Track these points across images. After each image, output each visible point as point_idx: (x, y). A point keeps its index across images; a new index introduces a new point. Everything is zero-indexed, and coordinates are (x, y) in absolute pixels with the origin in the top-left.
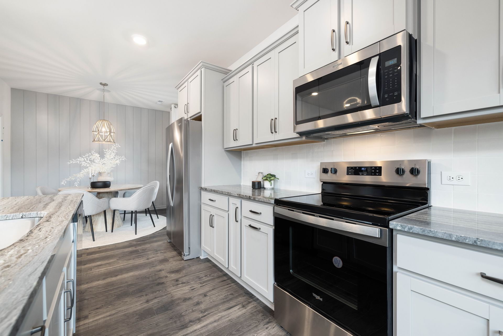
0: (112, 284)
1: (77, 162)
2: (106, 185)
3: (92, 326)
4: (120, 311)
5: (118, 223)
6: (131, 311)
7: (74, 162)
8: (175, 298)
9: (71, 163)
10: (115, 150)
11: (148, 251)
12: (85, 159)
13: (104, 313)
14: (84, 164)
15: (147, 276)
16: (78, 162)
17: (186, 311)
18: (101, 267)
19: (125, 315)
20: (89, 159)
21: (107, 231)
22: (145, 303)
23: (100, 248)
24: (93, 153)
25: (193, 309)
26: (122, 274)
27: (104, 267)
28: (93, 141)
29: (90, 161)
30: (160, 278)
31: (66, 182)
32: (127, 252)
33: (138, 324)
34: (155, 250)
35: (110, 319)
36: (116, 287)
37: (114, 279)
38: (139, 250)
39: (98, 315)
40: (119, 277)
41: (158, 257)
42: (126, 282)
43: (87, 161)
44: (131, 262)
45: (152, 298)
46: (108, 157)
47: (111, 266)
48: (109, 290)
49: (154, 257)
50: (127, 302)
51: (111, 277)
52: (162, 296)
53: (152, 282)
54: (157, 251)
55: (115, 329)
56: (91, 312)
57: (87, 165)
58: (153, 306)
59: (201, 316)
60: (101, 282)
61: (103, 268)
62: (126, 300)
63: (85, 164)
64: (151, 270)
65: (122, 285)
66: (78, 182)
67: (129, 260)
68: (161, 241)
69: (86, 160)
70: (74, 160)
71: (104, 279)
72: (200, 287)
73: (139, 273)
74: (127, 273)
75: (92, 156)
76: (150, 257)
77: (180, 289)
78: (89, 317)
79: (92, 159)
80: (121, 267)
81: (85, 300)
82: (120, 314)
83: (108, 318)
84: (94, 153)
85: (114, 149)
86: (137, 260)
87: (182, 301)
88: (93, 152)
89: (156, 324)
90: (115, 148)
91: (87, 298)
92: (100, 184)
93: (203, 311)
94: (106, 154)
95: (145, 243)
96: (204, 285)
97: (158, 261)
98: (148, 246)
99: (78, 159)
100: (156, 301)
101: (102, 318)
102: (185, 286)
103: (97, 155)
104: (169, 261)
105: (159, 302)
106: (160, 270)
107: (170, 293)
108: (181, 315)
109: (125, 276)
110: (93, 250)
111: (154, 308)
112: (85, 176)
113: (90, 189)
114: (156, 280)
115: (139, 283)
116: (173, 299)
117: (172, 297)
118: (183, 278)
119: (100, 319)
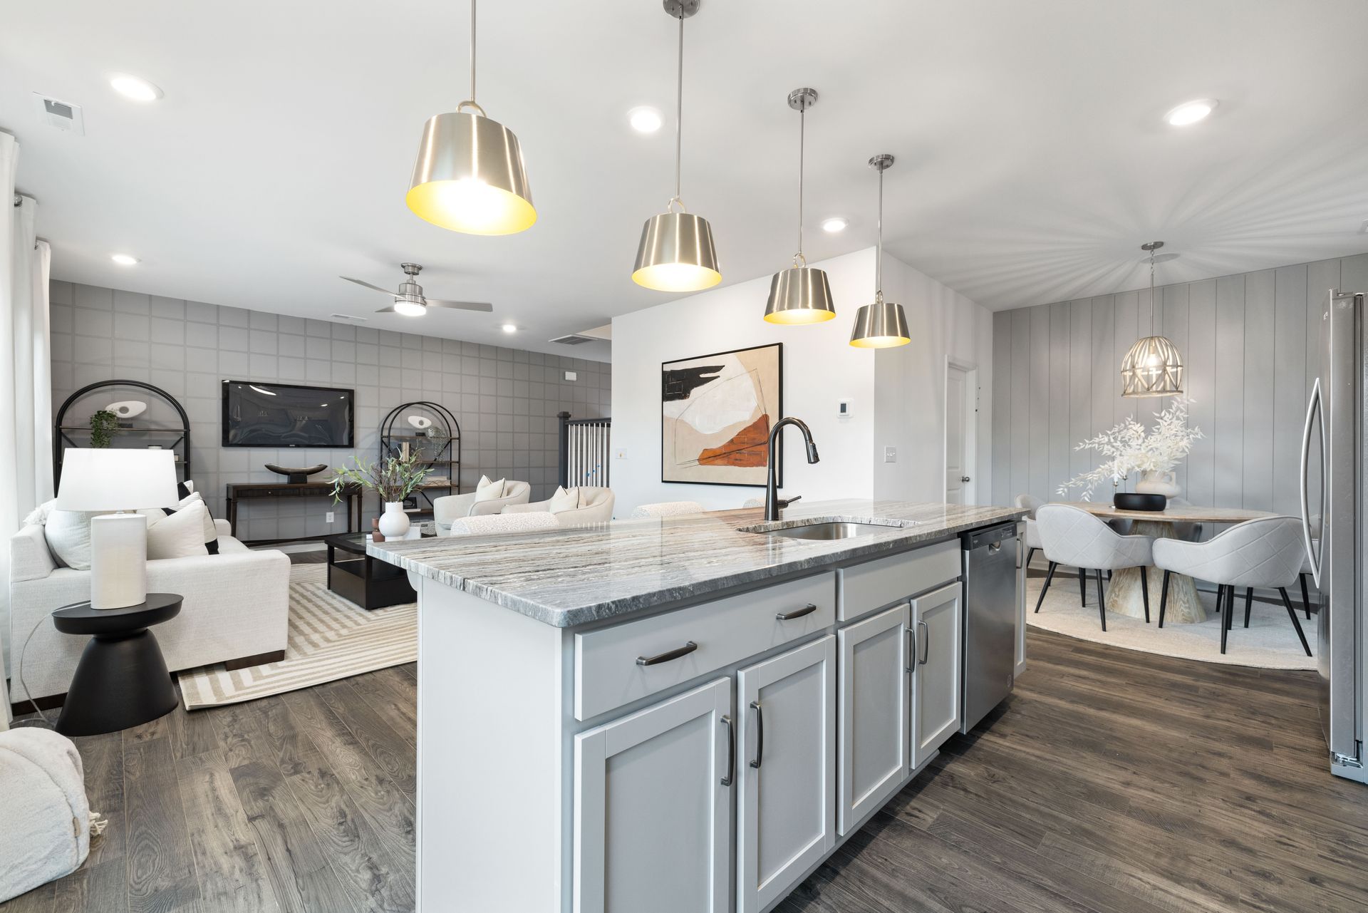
0: (1080, 717)
1: (1094, 445)
2: (1154, 503)
3: (1003, 752)
4: (1059, 762)
5: (1186, 610)
6: (1080, 775)
7: (1087, 447)
8: (1205, 822)
9: (1082, 447)
10: (1182, 411)
11: (1225, 702)
12: (1111, 438)
13: (1033, 748)
14: (1107, 450)
15: (1171, 746)
16: (1095, 447)
17: (1210, 860)
18: (1083, 680)
19: (1064, 773)
20: (1119, 439)
22: (1120, 782)
23: (1107, 649)
24: (1130, 424)
25: (1234, 873)
26: (1114, 712)
27: (1088, 683)
28: (1122, 395)
29: (1121, 442)
30: (1203, 767)
31: (1066, 490)
32: (1163, 680)
33: (1075, 800)
34: (1251, 707)
35: (1036, 762)
36: (1084, 725)
37: (1092, 711)
38: (1201, 690)
39: (1022, 745)
40: (1105, 714)
41: (1243, 725)
42: (1111, 729)
43: (1115, 444)
44: (1153, 702)
45: (1142, 785)
46: (1163, 430)
47: (1102, 688)
48: (1067, 723)
49: (1229, 721)
50: (1085, 758)
51: (1089, 706)
52: (1173, 798)
53: (1171, 762)
54: (1253, 713)
55: (1032, 779)
56: (1015, 734)
57: (1113, 452)
58: (1132, 797)
59: (1241, 897)
60: (1064, 704)
61: (1086, 684)
62: (1084, 755)
63: (1109, 450)
64: (1191, 740)
65: (1097, 729)
66: (1090, 492)
67: (1156, 696)
68: (1298, 698)
69: (1112, 440)
70: (1087, 441)
71: (1072, 702)
72: (1320, 856)
73: (1155, 729)
74: (1128, 716)
75: (1125, 431)
76: (1218, 714)
77: (1241, 818)
78: (1008, 738)
79: (1127, 439)
80: (1122, 699)
81: (1019, 713)
82: (1057, 767)
83: (1034, 758)
84: (1131, 422)
85: (1178, 409)
86: (1176, 706)
87: (1217, 839)
88: (1130, 419)
89: (1110, 826)
90: (1181, 406)
91: (1023, 712)
92: (1136, 500)
93: (1264, 897)
94: (1159, 424)
95: (1234, 683)
96: (1341, 860)
97: (1232, 733)
98: (1238, 691)
99: (1097, 440)
100: (1149, 795)
101: (1024, 752)
102: (1264, 823)
103: (1139, 428)
104: (1272, 749)
105: (1153, 800)
106: (1220, 755)
107: (1200, 806)
108: (1186, 857)
109: (1120, 718)
110: (1092, 647)
111: (1130, 803)
112: (1105, 478)
113: (1112, 511)
114: (1186, 764)
115: (1139, 745)
116: (1197, 820)
117: (1197, 816)
118: (1276, 806)
119: (1020, 751)
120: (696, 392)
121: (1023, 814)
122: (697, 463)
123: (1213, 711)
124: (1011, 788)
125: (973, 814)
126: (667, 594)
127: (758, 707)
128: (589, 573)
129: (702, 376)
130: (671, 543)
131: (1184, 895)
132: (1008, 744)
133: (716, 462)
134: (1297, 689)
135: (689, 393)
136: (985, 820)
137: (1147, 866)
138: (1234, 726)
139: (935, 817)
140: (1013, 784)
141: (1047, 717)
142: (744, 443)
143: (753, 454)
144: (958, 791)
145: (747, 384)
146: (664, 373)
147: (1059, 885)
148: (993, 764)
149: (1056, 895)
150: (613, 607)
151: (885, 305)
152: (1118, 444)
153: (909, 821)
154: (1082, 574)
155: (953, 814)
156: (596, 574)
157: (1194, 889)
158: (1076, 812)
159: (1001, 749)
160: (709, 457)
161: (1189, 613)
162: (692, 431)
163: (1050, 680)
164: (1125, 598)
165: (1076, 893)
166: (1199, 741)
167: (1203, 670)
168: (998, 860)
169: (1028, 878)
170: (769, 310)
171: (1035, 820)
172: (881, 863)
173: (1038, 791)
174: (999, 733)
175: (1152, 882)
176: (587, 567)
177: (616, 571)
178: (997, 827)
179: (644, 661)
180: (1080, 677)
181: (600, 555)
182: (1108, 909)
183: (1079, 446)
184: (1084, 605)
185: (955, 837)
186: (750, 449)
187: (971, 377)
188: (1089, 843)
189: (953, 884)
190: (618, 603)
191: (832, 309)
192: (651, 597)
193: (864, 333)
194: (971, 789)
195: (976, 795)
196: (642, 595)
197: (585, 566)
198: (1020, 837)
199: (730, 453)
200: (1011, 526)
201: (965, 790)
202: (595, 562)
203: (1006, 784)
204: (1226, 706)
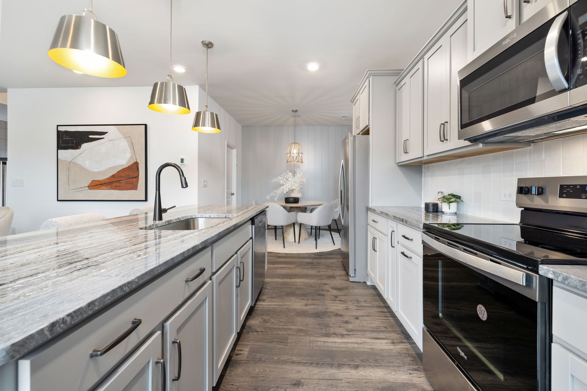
0: (286, 284)
1: (277, 180)
2: (296, 200)
4: (285, 305)
5: (305, 236)
6: (292, 307)
7: (275, 181)
8: (329, 310)
11: (321, 265)
12: (283, 177)
13: (275, 302)
14: (282, 182)
15: (313, 286)
17: (334, 324)
18: (283, 269)
19: (287, 309)
21: (295, 242)
22: (304, 305)
23: (286, 255)
24: (288, 173)
25: (341, 325)
26: (295, 278)
27: (285, 269)
28: (287, 162)
29: (286, 179)
30: (323, 290)
31: (269, 197)
32: (304, 262)
33: (294, 318)
34: (327, 265)
36: (288, 287)
37: (289, 280)
38: (315, 263)
39: (271, 302)
40: (293, 280)
41: (327, 272)
42: (296, 285)
44: (304, 271)
45: (310, 304)
46: (298, 175)
47: (289, 270)
48: (283, 287)
49: (324, 272)
51: (288, 278)
52: (319, 305)
53: (315, 292)
54: (328, 267)
55: (279, 315)
56: (268, 298)
58: (309, 309)
59: (345, 333)
60: (280, 280)
62: (291, 298)
64: (317, 282)
65: (292, 287)
66: (277, 197)
67: (304, 269)
68: (335, 259)
69: (283, 178)
71: (282, 278)
72: (356, 309)
73: (307, 281)
74: (299, 278)
75: (287, 175)
77: (336, 305)
78: (266, 301)
80: (296, 273)
81: (267, 289)
82: (285, 307)
83: (277, 306)
86: (310, 271)
87: (333, 315)
88: (288, 171)
89: (306, 324)
91: (268, 288)
92: (292, 200)
93: (349, 330)
94: (296, 173)
95: (321, 258)
96: (360, 308)
97: (326, 276)
98: (323, 261)
99: (278, 178)
100: (313, 307)
101: (273, 305)
102: (342, 304)
103: (291, 174)
104: (336, 278)
105: (315, 308)
106: (325, 284)
107: (326, 305)
108: (328, 326)
109: (297, 280)
110: (282, 255)
111: (309, 312)
112: (281, 192)
113: (284, 204)
114: (319, 291)
115: (305, 289)
116: (327, 311)
117: (326, 309)
118: (342, 297)
119: (271, 305)
120: (85, 146)
121: (279, 333)
122: (87, 188)
123: (320, 270)
124: (273, 323)
125: (262, 342)
126: (118, 290)
127: (178, 341)
128: (22, 288)
129: (91, 136)
130: (95, 245)
131: (332, 341)
132: (266, 304)
133: (102, 188)
134: (335, 256)
135: (80, 146)
136: (267, 342)
137: (320, 335)
138: (325, 273)
139: (248, 350)
140: (273, 320)
141: (276, 287)
142: (122, 177)
143: (129, 183)
144: (254, 333)
145: (124, 144)
146: (58, 132)
147: (298, 358)
148: (264, 314)
149: (299, 363)
150: (68, 319)
151: (209, 112)
152: (285, 180)
153: (238, 358)
154: (275, 228)
155: (255, 345)
156: (32, 287)
157: (334, 337)
158: (295, 323)
159: (265, 307)
160: (96, 185)
161: (306, 237)
162: (82, 169)
163: (273, 272)
164: (288, 235)
165: (304, 358)
166: (319, 281)
167: (313, 256)
168: (276, 358)
169: (288, 361)
170: (152, 102)
171: (284, 333)
172: (231, 388)
173: (282, 320)
174: (262, 300)
175: (323, 340)
176: (18, 282)
177: (55, 280)
178: (272, 343)
179: (99, 353)
180: (282, 268)
181: (27, 266)
182: (315, 359)
183: (273, 180)
184: (276, 240)
185: (258, 356)
186: (127, 180)
187: (234, 152)
188: (303, 334)
189: (263, 380)
190: (73, 314)
191: (189, 108)
192: (105, 298)
193: (199, 124)
194: (259, 330)
195: (261, 332)
196: (97, 299)
197: (14, 281)
198: (281, 344)
199: (112, 182)
200: (264, 213)
201: (257, 331)
202: (25, 275)
203: (270, 322)
204: (322, 267)
